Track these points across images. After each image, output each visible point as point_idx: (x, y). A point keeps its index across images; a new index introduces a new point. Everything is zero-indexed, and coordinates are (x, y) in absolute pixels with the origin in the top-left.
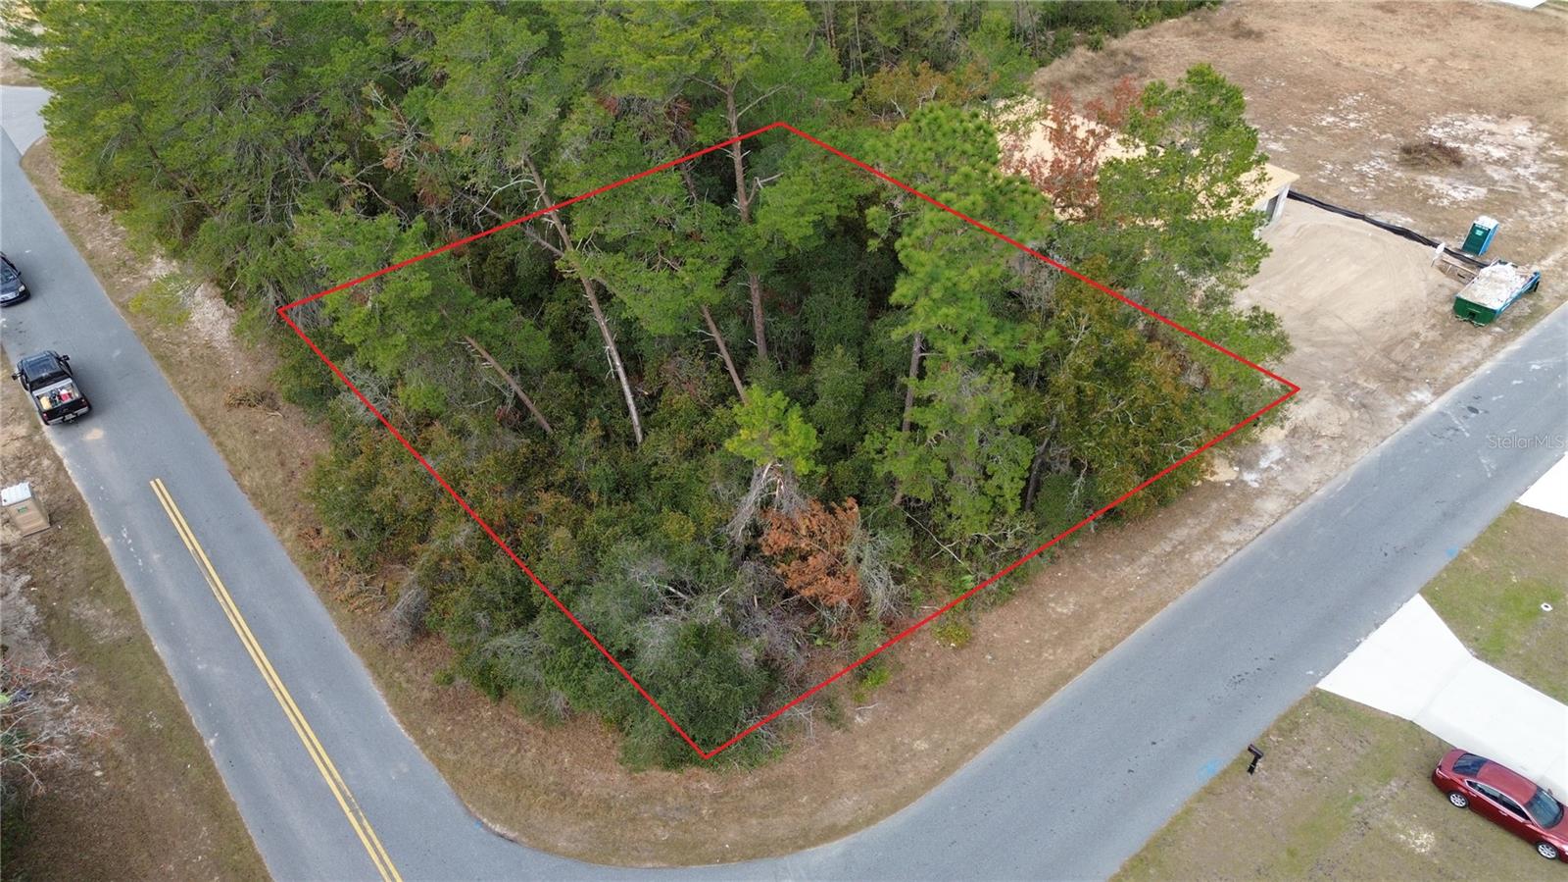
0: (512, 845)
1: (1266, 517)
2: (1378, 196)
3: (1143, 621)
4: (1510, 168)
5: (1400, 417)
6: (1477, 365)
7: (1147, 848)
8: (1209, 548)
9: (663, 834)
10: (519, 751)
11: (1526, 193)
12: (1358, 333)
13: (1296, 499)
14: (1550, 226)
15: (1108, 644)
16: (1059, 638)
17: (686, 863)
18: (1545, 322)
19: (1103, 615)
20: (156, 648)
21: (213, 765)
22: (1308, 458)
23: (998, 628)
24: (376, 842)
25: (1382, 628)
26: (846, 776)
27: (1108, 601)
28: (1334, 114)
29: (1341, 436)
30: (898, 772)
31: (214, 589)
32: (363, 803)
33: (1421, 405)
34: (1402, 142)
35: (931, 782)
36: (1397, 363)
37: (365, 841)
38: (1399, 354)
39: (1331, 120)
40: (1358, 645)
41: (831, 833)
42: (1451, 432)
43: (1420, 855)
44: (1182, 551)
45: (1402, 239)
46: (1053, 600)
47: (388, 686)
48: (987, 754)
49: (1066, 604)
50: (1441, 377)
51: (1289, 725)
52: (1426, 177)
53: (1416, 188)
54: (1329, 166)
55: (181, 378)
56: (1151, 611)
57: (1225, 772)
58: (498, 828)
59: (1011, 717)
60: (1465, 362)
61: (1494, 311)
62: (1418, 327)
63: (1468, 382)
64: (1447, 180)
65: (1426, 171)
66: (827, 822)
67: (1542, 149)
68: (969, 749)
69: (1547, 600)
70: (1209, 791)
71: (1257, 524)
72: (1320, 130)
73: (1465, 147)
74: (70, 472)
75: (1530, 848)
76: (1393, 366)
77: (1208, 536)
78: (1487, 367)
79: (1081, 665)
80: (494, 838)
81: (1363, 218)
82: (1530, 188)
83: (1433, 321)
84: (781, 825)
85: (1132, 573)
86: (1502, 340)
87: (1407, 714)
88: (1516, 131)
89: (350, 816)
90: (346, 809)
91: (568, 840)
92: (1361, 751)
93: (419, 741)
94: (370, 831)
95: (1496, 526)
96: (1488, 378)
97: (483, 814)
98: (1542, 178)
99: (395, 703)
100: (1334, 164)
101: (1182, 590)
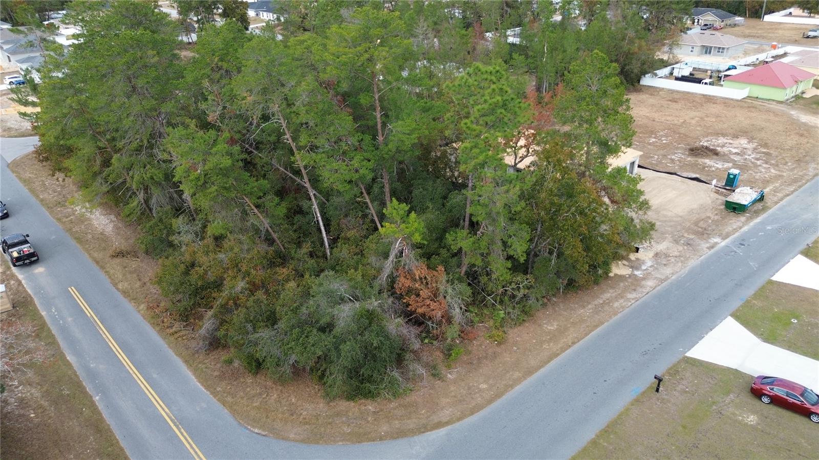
0: (264, 437)
1: (648, 288)
2: (681, 167)
3: (593, 331)
4: (742, 156)
5: (707, 248)
6: (741, 228)
7: (608, 426)
8: (622, 301)
9: (347, 430)
10: (267, 396)
11: (750, 164)
12: (681, 217)
13: (662, 281)
14: (765, 177)
15: (576, 340)
16: (551, 339)
17: (361, 442)
18: (770, 212)
19: (572, 329)
20: (68, 358)
21: (97, 408)
22: (665, 265)
23: (518, 336)
24: (189, 439)
25: (713, 330)
26: (444, 401)
27: (573, 324)
28: (655, 138)
29: (680, 256)
30: (472, 398)
31: (101, 332)
32: (181, 421)
33: (716, 243)
34: (688, 147)
35: (490, 401)
36: (702, 228)
37: (182, 438)
38: (701, 224)
39: (654, 140)
40: (703, 337)
41: (439, 425)
42: (733, 253)
43: (751, 425)
44: (608, 302)
45: (695, 182)
46: (545, 324)
48: (518, 388)
49: (552, 325)
50: (724, 233)
51: (674, 371)
52: (703, 160)
53: (698, 164)
54: (656, 157)
55: (87, 246)
56: (596, 327)
57: (644, 393)
58: (256, 431)
59: (530, 372)
60: (735, 227)
61: (745, 205)
62: (709, 214)
63: (736, 235)
64: (712, 161)
65: (702, 158)
66: (436, 421)
67: (755, 149)
68: (509, 387)
69: (794, 318)
70: (637, 401)
71: (644, 291)
72: (650, 144)
73: (719, 149)
74: (25, 286)
76: (700, 229)
77: (621, 296)
78: (746, 228)
79: (563, 350)
80: (254, 435)
81: (675, 174)
82: (752, 163)
83: (716, 212)
84: (411, 424)
85: (586, 312)
86: (751, 218)
87: (734, 367)
88: (742, 143)
89: (174, 427)
91: (295, 434)
92: (713, 382)
93: (212, 393)
94: (185, 434)
95: (763, 288)
96: (746, 233)
97: (248, 424)
98: (758, 159)
99: (198, 377)
100: (658, 155)
101: (610, 317)
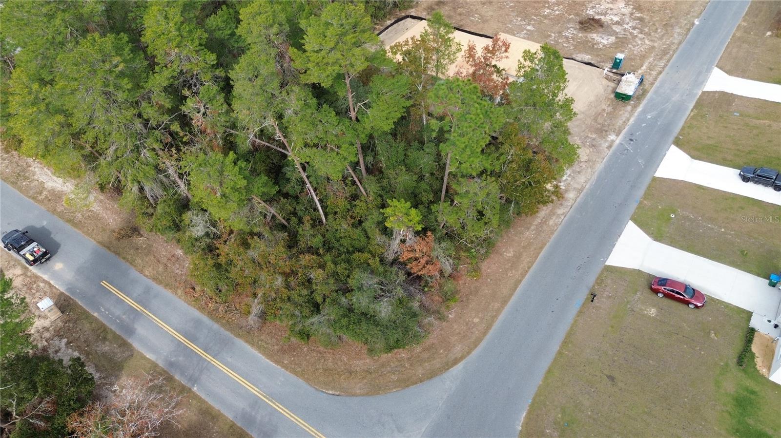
0: (339, 397)
1: (571, 201)
2: (575, 47)
3: (539, 253)
4: (622, 25)
5: (607, 148)
6: (628, 120)
7: (566, 338)
8: (554, 218)
9: (394, 377)
11: (630, 37)
12: (583, 113)
13: (580, 191)
14: (642, 51)
15: (530, 264)
16: (511, 266)
17: (408, 386)
18: (649, 96)
19: (525, 254)
21: (201, 398)
22: (579, 172)
23: (489, 268)
24: (285, 410)
25: (621, 236)
26: (454, 339)
27: (524, 247)
28: (549, 8)
29: (588, 160)
30: (472, 332)
31: (160, 325)
32: (272, 396)
33: (613, 141)
34: (578, 19)
35: (485, 333)
36: (600, 124)
37: (281, 411)
38: (600, 120)
39: (548, 11)
40: (615, 245)
41: (456, 362)
42: (626, 151)
43: (653, 317)
44: (544, 222)
45: (588, 66)
46: (504, 252)
47: (259, 348)
48: (501, 317)
49: (510, 252)
50: (617, 127)
51: (600, 281)
52: (591, 35)
53: (588, 41)
54: (553, 35)
56: (541, 248)
57: (584, 304)
58: (330, 392)
59: (505, 302)
60: (624, 119)
61: (630, 96)
62: (604, 107)
63: (627, 128)
64: (600, 35)
65: (590, 32)
66: (453, 358)
67: (632, 14)
68: (494, 318)
69: (672, 213)
70: (580, 313)
71: (569, 204)
72: (545, 17)
73: (602, 17)
74: (57, 287)
75: (686, 306)
76: (599, 126)
77: (552, 213)
78: (632, 120)
79: (523, 275)
80: (331, 396)
81: (572, 59)
82: (631, 33)
83: (608, 103)
84: (437, 363)
85: (529, 234)
86: (635, 107)
87: (637, 268)
88: (620, 7)
89: (269, 402)
90: (267, 401)
91: (360, 389)
92: (625, 285)
94: (281, 406)
95: (649, 187)
96: (633, 125)
97: (322, 388)
98: (634, 28)
100: (554, 33)
101: (549, 237)
